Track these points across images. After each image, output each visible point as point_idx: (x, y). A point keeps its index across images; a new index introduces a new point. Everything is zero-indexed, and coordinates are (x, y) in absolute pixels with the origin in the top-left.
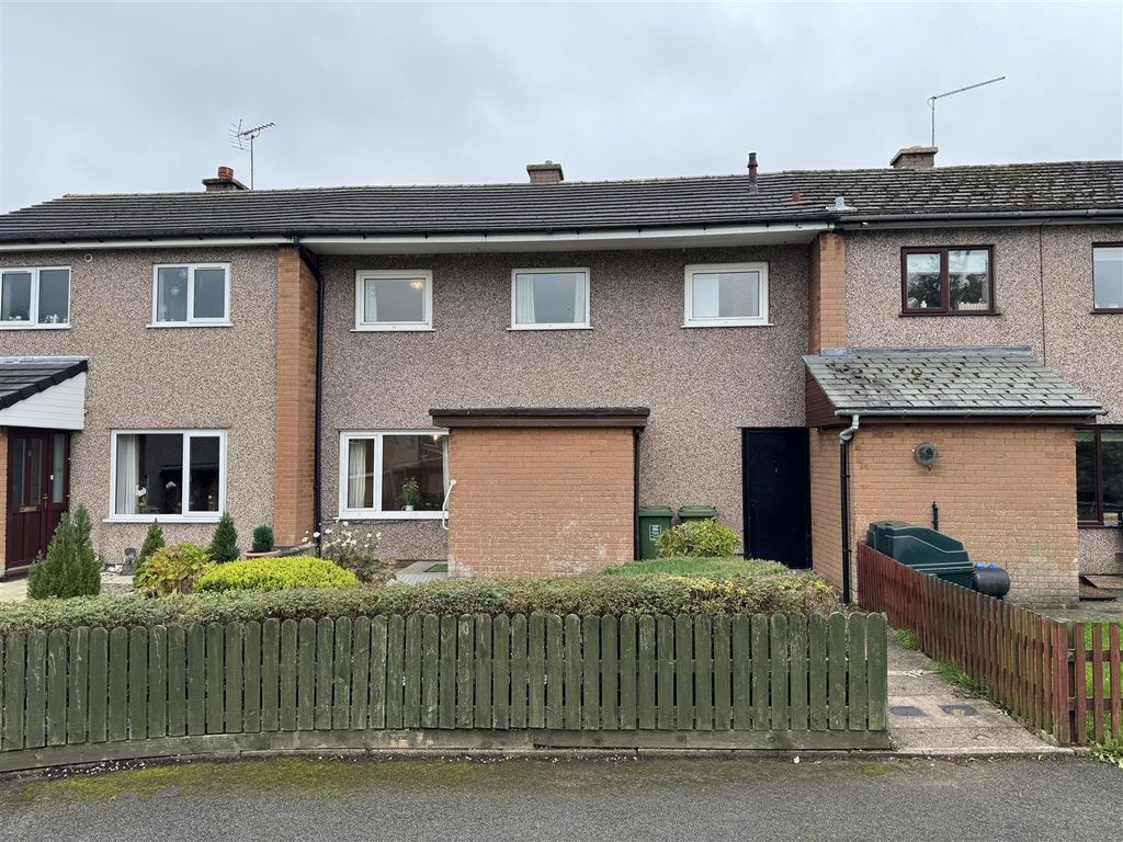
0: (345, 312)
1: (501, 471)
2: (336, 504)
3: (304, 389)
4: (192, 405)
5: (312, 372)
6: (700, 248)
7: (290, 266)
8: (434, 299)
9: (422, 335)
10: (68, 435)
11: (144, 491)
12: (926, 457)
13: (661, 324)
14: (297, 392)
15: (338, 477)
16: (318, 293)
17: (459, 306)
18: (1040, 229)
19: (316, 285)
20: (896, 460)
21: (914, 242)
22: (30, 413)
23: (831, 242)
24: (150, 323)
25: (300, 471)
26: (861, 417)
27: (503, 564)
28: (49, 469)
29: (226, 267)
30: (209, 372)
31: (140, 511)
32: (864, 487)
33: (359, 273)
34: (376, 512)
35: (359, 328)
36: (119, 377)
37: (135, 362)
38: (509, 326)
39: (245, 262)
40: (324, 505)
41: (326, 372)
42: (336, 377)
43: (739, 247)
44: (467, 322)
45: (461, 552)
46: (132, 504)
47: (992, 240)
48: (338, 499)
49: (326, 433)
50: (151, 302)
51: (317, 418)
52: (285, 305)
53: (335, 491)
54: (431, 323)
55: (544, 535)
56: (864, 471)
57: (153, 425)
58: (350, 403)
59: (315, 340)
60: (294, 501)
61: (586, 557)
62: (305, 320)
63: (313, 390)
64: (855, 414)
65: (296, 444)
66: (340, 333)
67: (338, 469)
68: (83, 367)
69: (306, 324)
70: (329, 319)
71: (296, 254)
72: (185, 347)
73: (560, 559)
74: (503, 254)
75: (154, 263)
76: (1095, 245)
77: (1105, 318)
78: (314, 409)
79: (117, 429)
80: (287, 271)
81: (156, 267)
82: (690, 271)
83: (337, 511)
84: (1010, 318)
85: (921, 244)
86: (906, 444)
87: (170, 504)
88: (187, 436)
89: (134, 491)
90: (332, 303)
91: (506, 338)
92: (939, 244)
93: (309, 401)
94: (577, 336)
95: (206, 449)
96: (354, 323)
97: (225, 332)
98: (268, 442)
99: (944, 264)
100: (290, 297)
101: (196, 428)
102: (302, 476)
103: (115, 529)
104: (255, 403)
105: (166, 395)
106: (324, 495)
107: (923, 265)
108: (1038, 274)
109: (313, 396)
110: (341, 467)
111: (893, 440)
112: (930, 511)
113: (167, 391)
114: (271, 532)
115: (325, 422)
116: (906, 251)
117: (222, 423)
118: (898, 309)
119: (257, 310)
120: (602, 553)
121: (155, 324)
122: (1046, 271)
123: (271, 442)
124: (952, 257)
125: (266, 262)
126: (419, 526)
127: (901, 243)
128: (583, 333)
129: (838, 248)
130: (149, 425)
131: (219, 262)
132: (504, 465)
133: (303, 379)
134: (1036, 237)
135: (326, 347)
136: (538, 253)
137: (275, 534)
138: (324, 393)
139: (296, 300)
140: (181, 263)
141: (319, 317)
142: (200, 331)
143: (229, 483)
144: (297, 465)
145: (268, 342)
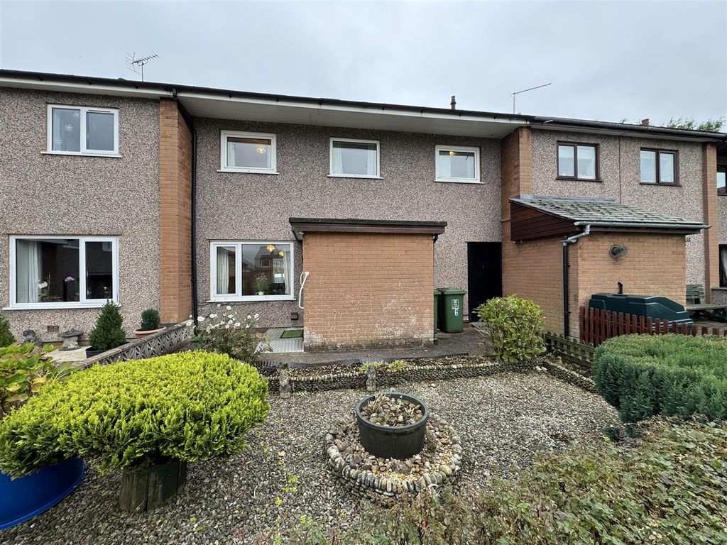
0: (213, 158)
1: (342, 265)
2: (208, 291)
3: (182, 208)
4: (87, 217)
5: (188, 198)
6: (444, 135)
7: (169, 115)
8: (277, 153)
9: (269, 177)
11: (45, 284)
13: (423, 179)
14: (176, 209)
15: (209, 272)
16: (193, 142)
17: (295, 159)
18: (619, 138)
19: (191, 136)
20: (600, 255)
21: (563, 139)
23: (524, 133)
24: (46, 150)
25: (180, 268)
26: (591, 227)
27: (345, 331)
29: (116, 112)
30: (101, 192)
31: (43, 300)
32: (583, 272)
33: (223, 132)
34: (238, 296)
35: (223, 170)
36: (16, 193)
37: (31, 181)
38: (329, 174)
39: (132, 111)
40: (199, 293)
41: (199, 200)
42: (207, 203)
43: (465, 137)
44: (300, 170)
45: (314, 325)
46: (35, 294)
47: (598, 141)
48: (209, 288)
49: (199, 242)
50: (46, 134)
51: (192, 231)
52: (166, 143)
53: (207, 282)
54: (275, 170)
55: (374, 310)
56: (583, 262)
57: (50, 232)
58: (217, 221)
59: (190, 175)
60: (176, 290)
61: (403, 325)
62: (183, 158)
63: (190, 211)
64: (588, 224)
65: (177, 248)
66: (209, 172)
67: (209, 267)
69: (184, 161)
70: (201, 162)
71: (175, 106)
72: (79, 171)
73: (385, 326)
74: (325, 127)
75: (48, 103)
76: (642, 149)
77: (645, 186)
78: (190, 224)
79: (15, 234)
80: (167, 118)
81: (50, 107)
82: (438, 148)
83: (209, 296)
84: (606, 183)
85: (566, 140)
86: (606, 244)
87: (68, 293)
88: (83, 241)
89: (36, 284)
90: (203, 151)
91: (327, 182)
92: (575, 141)
93: (186, 218)
94: (373, 183)
95: (99, 254)
96: (220, 166)
97: (114, 161)
98: (153, 247)
100: (170, 137)
101: (90, 235)
102: (182, 271)
103: (15, 315)
104: (142, 217)
105: (62, 209)
106: (199, 286)
108: (618, 162)
109: (189, 215)
110: (211, 266)
111: (599, 243)
112: (617, 286)
113: (63, 206)
114: (157, 312)
115: (198, 235)
116: (559, 143)
117: (114, 232)
118: (555, 175)
119: (143, 148)
120: (413, 321)
121: (50, 151)
122: (622, 160)
123: (157, 246)
124: (579, 149)
125: (149, 111)
126: (269, 305)
127: (557, 138)
128: (376, 181)
129: (528, 137)
130: (46, 231)
131: (108, 107)
132: (344, 261)
133: (182, 200)
134: (617, 142)
135: (199, 181)
136: (347, 129)
137: (161, 315)
138: (198, 214)
139: (175, 140)
140: (73, 105)
141: (193, 160)
142: (92, 159)
143: (121, 278)
144: (178, 263)
145: (153, 171)
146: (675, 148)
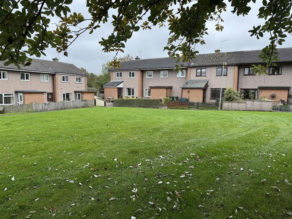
4: (132, 85)
8: (153, 74)
9: (152, 78)
10: (122, 88)
12: (189, 92)
17: (155, 75)
19: (142, 73)
20: (186, 92)
22: (119, 86)
23: (189, 68)
28: (121, 91)
30: (133, 82)
33: (146, 72)
34: (148, 96)
36: (126, 83)
37: (127, 81)
39: (136, 71)
41: (143, 82)
44: (156, 77)
46: (127, 95)
47: (206, 68)
49: (143, 88)
50: (128, 75)
53: (144, 94)
65: (140, 89)
67: (144, 92)
68: (123, 82)
69: (141, 77)
72: (131, 80)
76: (217, 68)
77: (217, 76)
78: (142, 86)
79: (126, 87)
80: (139, 72)
81: (129, 72)
83: (144, 96)
84: (207, 76)
85: (199, 68)
86: (187, 90)
87: (130, 95)
88: (131, 88)
89: (127, 93)
90: (144, 75)
91: (160, 78)
95: (133, 89)
96: (146, 77)
97: (134, 78)
98: (138, 89)
99: (201, 70)
100: (139, 75)
103: (126, 97)
104: (137, 85)
107: (199, 71)
112: (188, 97)
116: (197, 69)
117: (134, 87)
118: (196, 76)
119: (137, 76)
121: (129, 78)
122: (211, 71)
124: (202, 70)
127: (196, 68)
128: (167, 78)
130: (128, 87)
131: (134, 71)
132: (155, 92)
133: (141, 83)
135: (143, 79)
138: (143, 84)
140: (131, 71)
142: (132, 78)
143: (135, 92)
144: (140, 91)
145: (138, 79)
146: (226, 67)
